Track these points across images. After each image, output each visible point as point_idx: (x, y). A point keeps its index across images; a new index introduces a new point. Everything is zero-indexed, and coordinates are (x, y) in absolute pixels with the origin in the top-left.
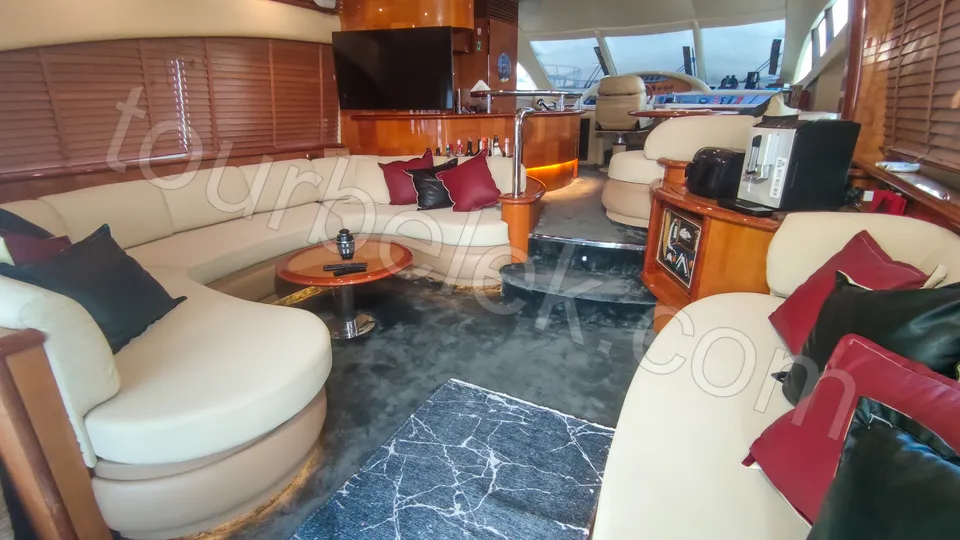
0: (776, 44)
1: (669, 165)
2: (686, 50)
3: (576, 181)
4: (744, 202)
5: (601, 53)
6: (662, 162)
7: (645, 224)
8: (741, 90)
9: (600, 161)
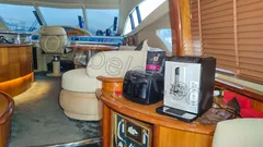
0: (116, 19)
1: (105, 81)
2: (80, 18)
3: (34, 84)
4: (171, 109)
5: (36, 14)
6: (99, 78)
7: (97, 119)
8: (104, 36)
9: (46, 70)
